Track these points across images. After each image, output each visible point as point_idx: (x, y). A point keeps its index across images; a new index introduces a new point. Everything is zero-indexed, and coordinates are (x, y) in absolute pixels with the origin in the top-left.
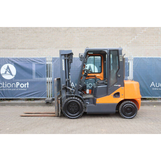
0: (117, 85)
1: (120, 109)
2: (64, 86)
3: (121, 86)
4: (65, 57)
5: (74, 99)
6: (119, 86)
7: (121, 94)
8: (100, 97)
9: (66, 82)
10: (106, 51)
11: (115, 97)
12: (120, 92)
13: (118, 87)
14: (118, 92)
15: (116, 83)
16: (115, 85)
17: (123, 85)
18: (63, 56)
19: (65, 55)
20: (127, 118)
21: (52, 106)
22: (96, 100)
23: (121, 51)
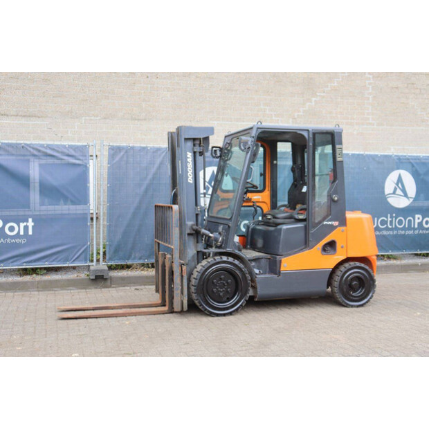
0: (330, 223)
1: (336, 284)
2: (195, 227)
3: (340, 225)
4: (194, 145)
5: (225, 262)
6: (336, 223)
7: (338, 246)
8: (290, 255)
9: (197, 215)
10: (305, 134)
11: (324, 253)
12: (336, 240)
13: (332, 228)
14: (333, 239)
15: (327, 216)
16: (325, 223)
17: (343, 222)
18: (190, 144)
19: (194, 139)
20: (352, 306)
21: (110, 287)
22: (280, 261)
23: (340, 134)
